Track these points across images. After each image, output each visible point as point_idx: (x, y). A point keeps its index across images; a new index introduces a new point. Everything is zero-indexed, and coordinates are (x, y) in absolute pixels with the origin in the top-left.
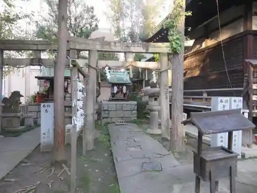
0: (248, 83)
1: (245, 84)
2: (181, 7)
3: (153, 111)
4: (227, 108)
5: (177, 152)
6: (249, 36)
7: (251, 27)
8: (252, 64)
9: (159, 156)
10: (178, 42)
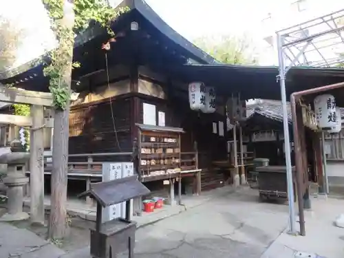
0: (137, 147)
1: (134, 148)
2: (68, 55)
3: (14, 186)
4: (119, 177)
5: (59, 239)
6: (136, 98)
7: (137, 89)
8: (140, 128)
9: (34, 249)
10: (63, 95)
